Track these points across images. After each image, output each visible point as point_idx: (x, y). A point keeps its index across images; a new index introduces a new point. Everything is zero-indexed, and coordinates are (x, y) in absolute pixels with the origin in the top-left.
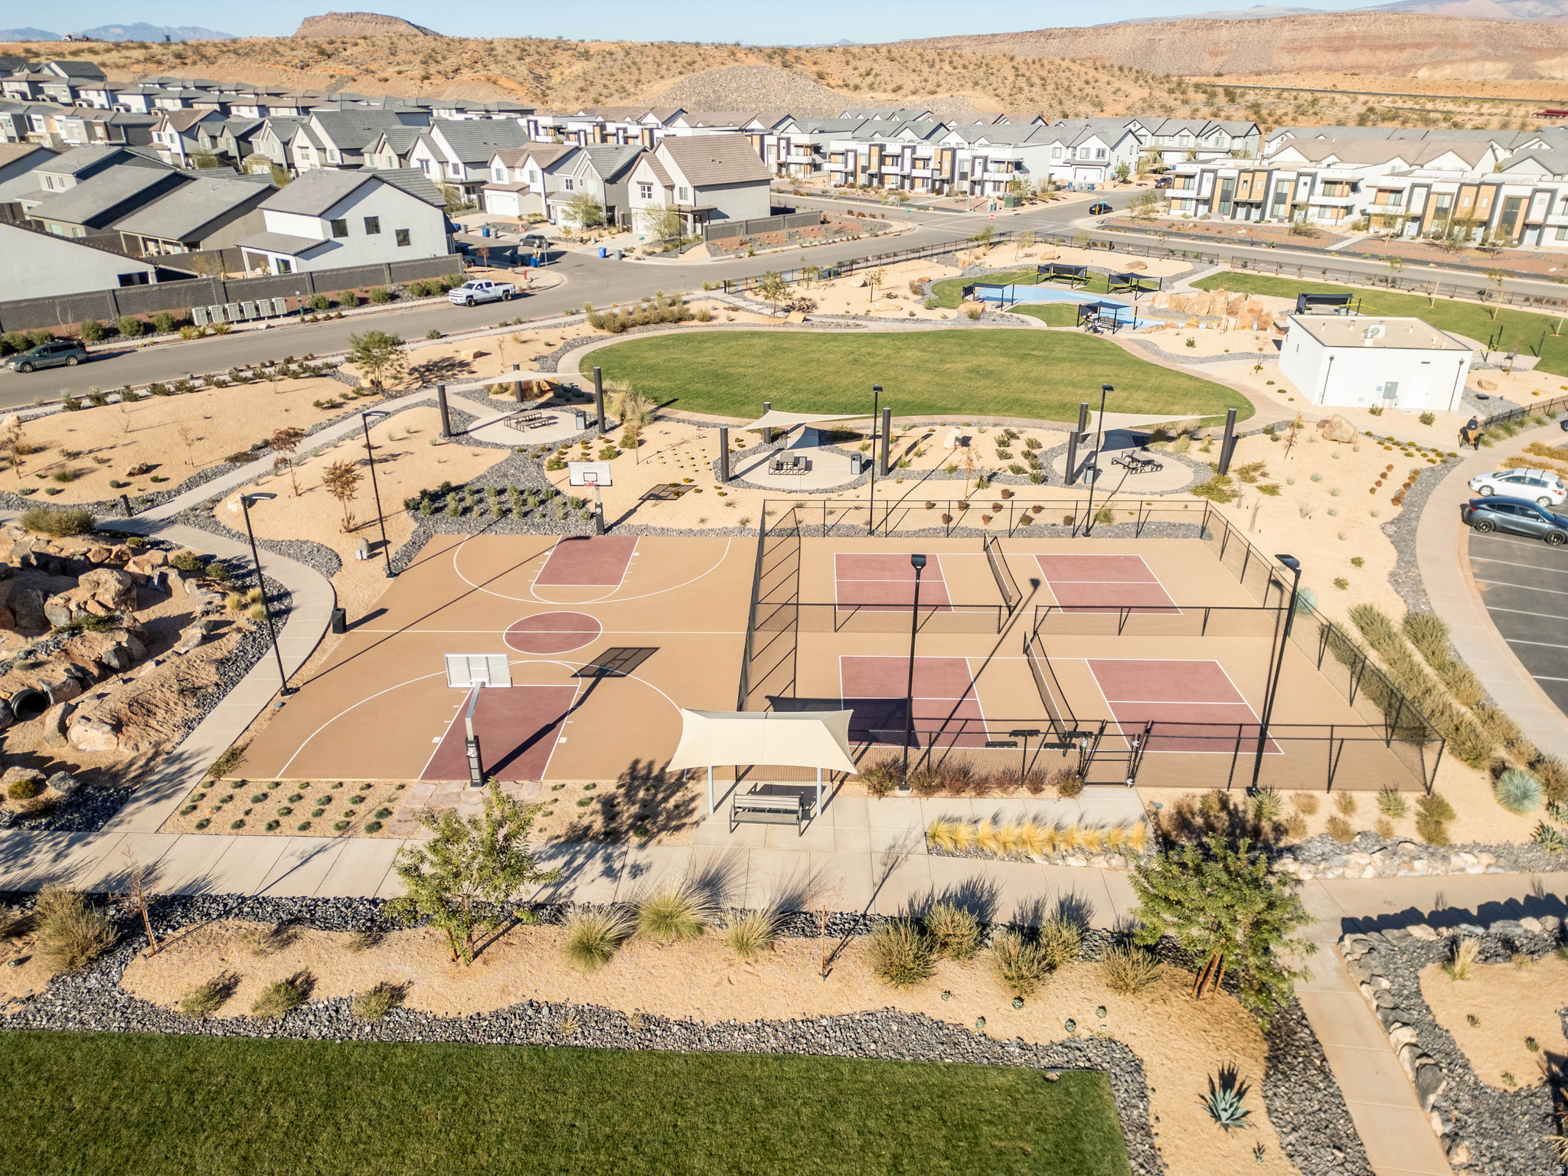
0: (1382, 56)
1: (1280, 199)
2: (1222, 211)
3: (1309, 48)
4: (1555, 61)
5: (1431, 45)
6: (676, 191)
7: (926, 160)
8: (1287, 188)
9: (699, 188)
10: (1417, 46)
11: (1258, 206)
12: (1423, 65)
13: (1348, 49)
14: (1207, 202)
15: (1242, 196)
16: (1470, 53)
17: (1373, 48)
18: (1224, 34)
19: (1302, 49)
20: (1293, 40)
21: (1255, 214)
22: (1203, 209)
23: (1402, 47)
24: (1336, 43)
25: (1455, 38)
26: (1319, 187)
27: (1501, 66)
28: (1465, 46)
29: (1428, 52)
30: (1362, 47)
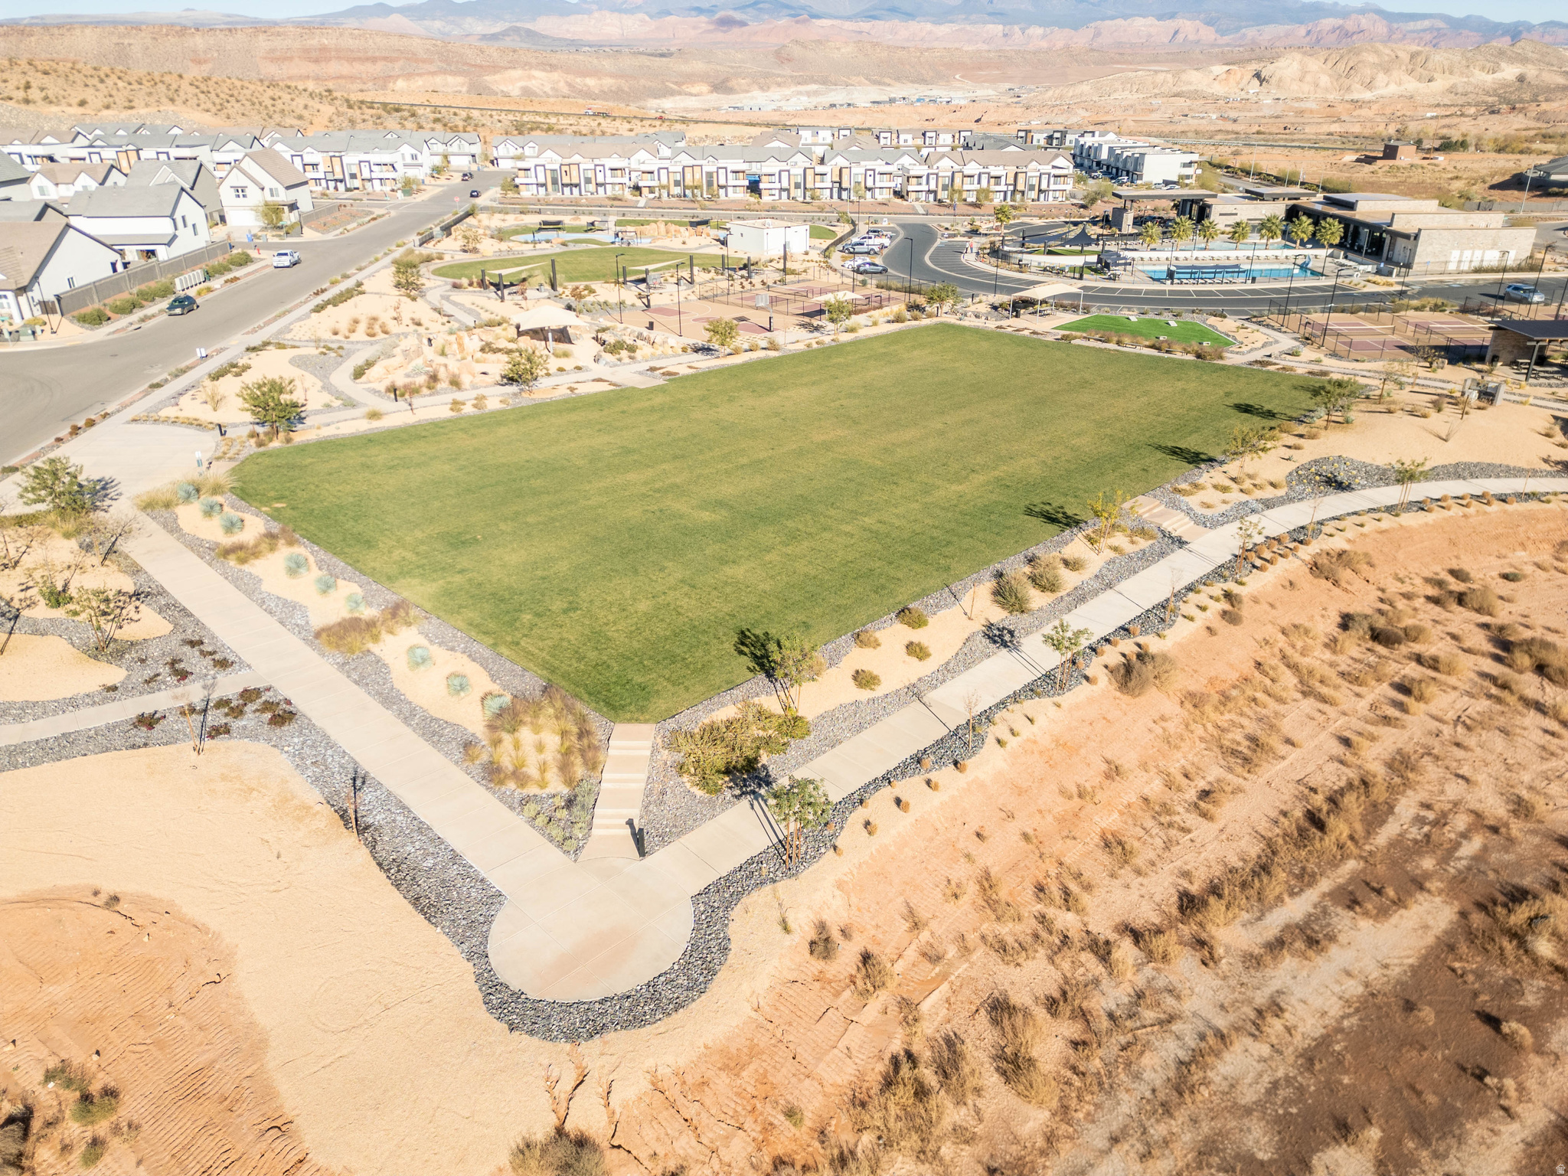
0: (358, 68)
1: (588, 181)
2: (556, 190)
3: (291, 59)
4: (497, 77)
5: (397, 59)
6: (267, 191)
7: (314, 166)
8: (590, 174)
9: (288, 188)
10: (385, 59)
11: (576, 186)
12: (398, 76)
13: (328, 60)
14: (544, 185)
15: (566, 180)
16: (432, 68)
17: (351, 60)
18: (199, 41)
19: (285, 59)
20: (273, 51)
21: (576, 190)
22: (542, 190)
23: (374, 60)
24: (314, 55)
25: (414, 54)
26: (608, 173)
27: (460, 79)
28: (424, 61)
29: (398, 65)
30: (339, 58)
